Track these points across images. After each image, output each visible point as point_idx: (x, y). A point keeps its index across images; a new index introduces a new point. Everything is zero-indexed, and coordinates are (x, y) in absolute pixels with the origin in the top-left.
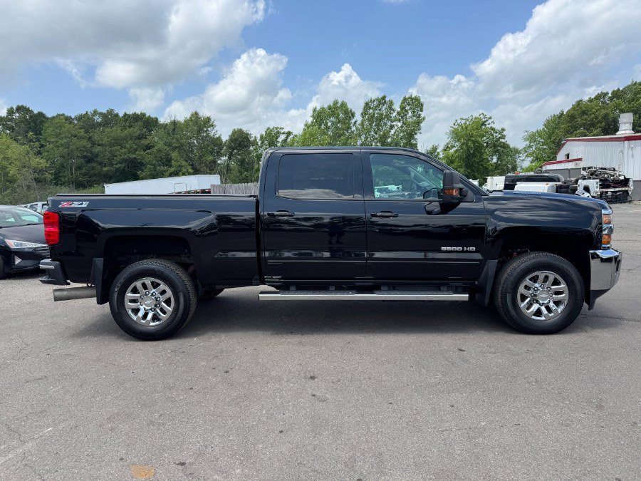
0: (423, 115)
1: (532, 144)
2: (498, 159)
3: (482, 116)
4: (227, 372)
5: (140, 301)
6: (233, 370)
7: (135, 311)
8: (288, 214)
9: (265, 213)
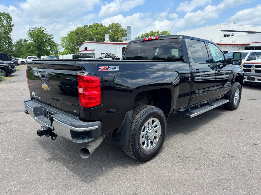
0: (12, 23)
1: (64, 42)
2: (50, 48)
3: (41, 28)
4: (232, 157)
5: (145, 135)
6: (231, 155)
7: (143, 144)
8: (199, 71)
9: (193, 71)
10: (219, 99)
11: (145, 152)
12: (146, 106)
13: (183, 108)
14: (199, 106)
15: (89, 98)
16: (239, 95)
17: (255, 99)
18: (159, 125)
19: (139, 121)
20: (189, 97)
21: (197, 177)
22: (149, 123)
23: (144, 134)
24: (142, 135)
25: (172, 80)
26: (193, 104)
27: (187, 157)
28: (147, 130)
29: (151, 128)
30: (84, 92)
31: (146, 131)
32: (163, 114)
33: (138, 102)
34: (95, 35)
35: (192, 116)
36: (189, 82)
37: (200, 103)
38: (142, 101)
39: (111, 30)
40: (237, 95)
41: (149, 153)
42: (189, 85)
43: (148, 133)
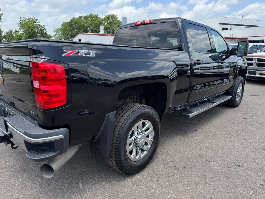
4: (239, 166)
5: (133, 142)
6: (237, 163)
7: (131, 152)
8: (200, 62)
9: (194, 62)
10: (221, 95)
11: (133, 163)
12: (135, 104)
13: (180, 107)
14: (199, 104)
15: (49, 95)
16: (241, 91)
17: (257, 95)
18: (151, 129)
19: (125, 124)
20: (187, 93)
21: (198, 195)
22: (138, 126)
23: (132, 140)
24: (130, 142)
25: (169, 72)
26: (193, 101)
27: (185, 167)
28: (136, 135)
29: (141, 132)
30: (40, 87)
31: (134, 136)
32: (156, 115)
33: (127, 99)
34: (89, 27)
35: (191, 115)
36: (188, 76)
37: (200, 100)
38: (131, 98)
39: (106, 22)
40: (239, 90)
41: (138, 164)
42: (188, 79)
43: (136, 139)
